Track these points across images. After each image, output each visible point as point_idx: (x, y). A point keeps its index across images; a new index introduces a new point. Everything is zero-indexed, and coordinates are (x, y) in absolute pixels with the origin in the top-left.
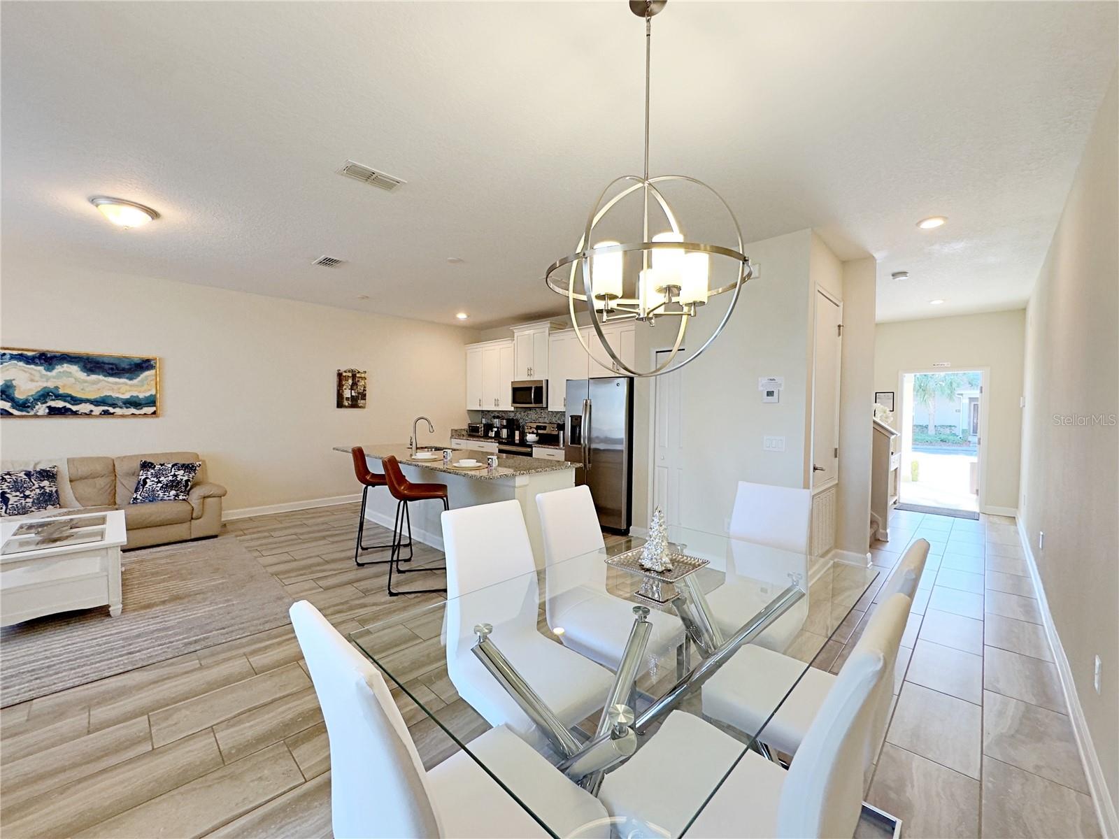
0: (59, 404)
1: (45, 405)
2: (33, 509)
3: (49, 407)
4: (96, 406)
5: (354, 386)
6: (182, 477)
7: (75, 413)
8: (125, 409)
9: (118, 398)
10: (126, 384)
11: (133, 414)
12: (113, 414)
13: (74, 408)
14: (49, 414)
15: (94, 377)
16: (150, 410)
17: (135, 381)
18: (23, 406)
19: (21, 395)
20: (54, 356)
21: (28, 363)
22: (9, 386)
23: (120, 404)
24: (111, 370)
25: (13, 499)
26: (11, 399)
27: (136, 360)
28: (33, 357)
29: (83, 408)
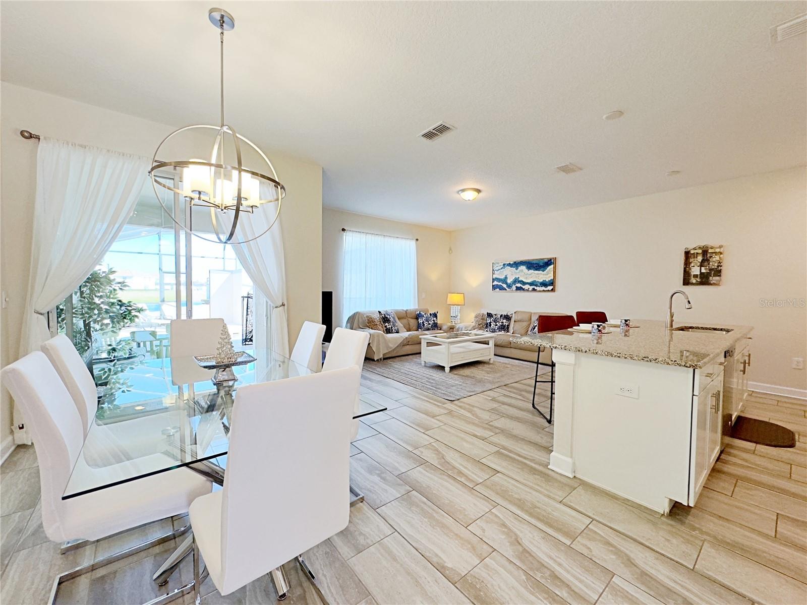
0: (519, 285)
2: (497, 331)
3: (516, 287)
4: (530, 286)
5: (705, 261)
7: (524, 289)
8: (541, 287)
9: (538, 281)
10: (541, 274)
11: (544, 290)
12: (536, 290)
13: (523, 287)
14: (516, 290)
15: (531, 271)
16: (550, 288)
17: (545, 272)
18: (509, 286)
19: (509, 281)
20: (518, 263)
21: (511, 267)
22: (506, 278)
23: (539, 285)
24: (536, 267)
25: (492, 325)
26: (506, 283)
27: (546, 260)
28: (513, 264)
29: (526, 287)
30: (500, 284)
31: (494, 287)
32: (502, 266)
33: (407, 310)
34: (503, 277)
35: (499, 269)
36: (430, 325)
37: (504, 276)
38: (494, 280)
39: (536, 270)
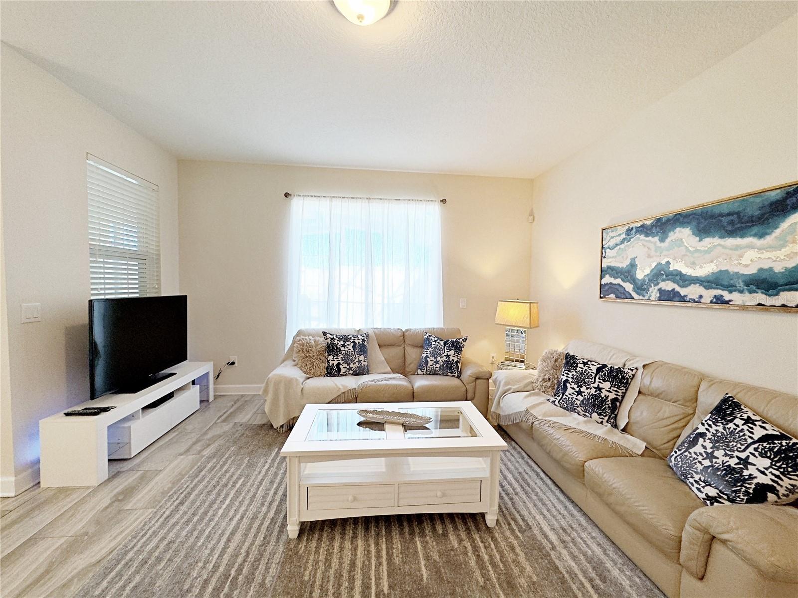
0: (668, 286)
1: (657, 288)
2: (579, 409)
3: (660, 290)
4: (707, 288)
6: (756, 473)
7: (683, 299)
8: (747, 294)
9: (737, 273)
10: (751, 247)
11: (759, 304)
12: (727, 302)
13: (683, 292)
14: (661, 300)
15: (709, 242)
17: (768, 240)
18: (641, 288)
19: (640, 275)
20: (668, 220)
21: (647, 235)
22: (633, 265)
23: (740, 284)
24: (732, 223)
25: (569, 391)
26: (633, 281)
27: (775, 196)
28: (652, 226)
29: (692, 291)
30: (618, 281)
31: (605, 291)
32: (624, 236)
33: (407, 331)
34: (623, 264)
35: (617, 245)
36: (438, 366)
37: (628, 262)
38: (603, 273)
39: (732, 233)
